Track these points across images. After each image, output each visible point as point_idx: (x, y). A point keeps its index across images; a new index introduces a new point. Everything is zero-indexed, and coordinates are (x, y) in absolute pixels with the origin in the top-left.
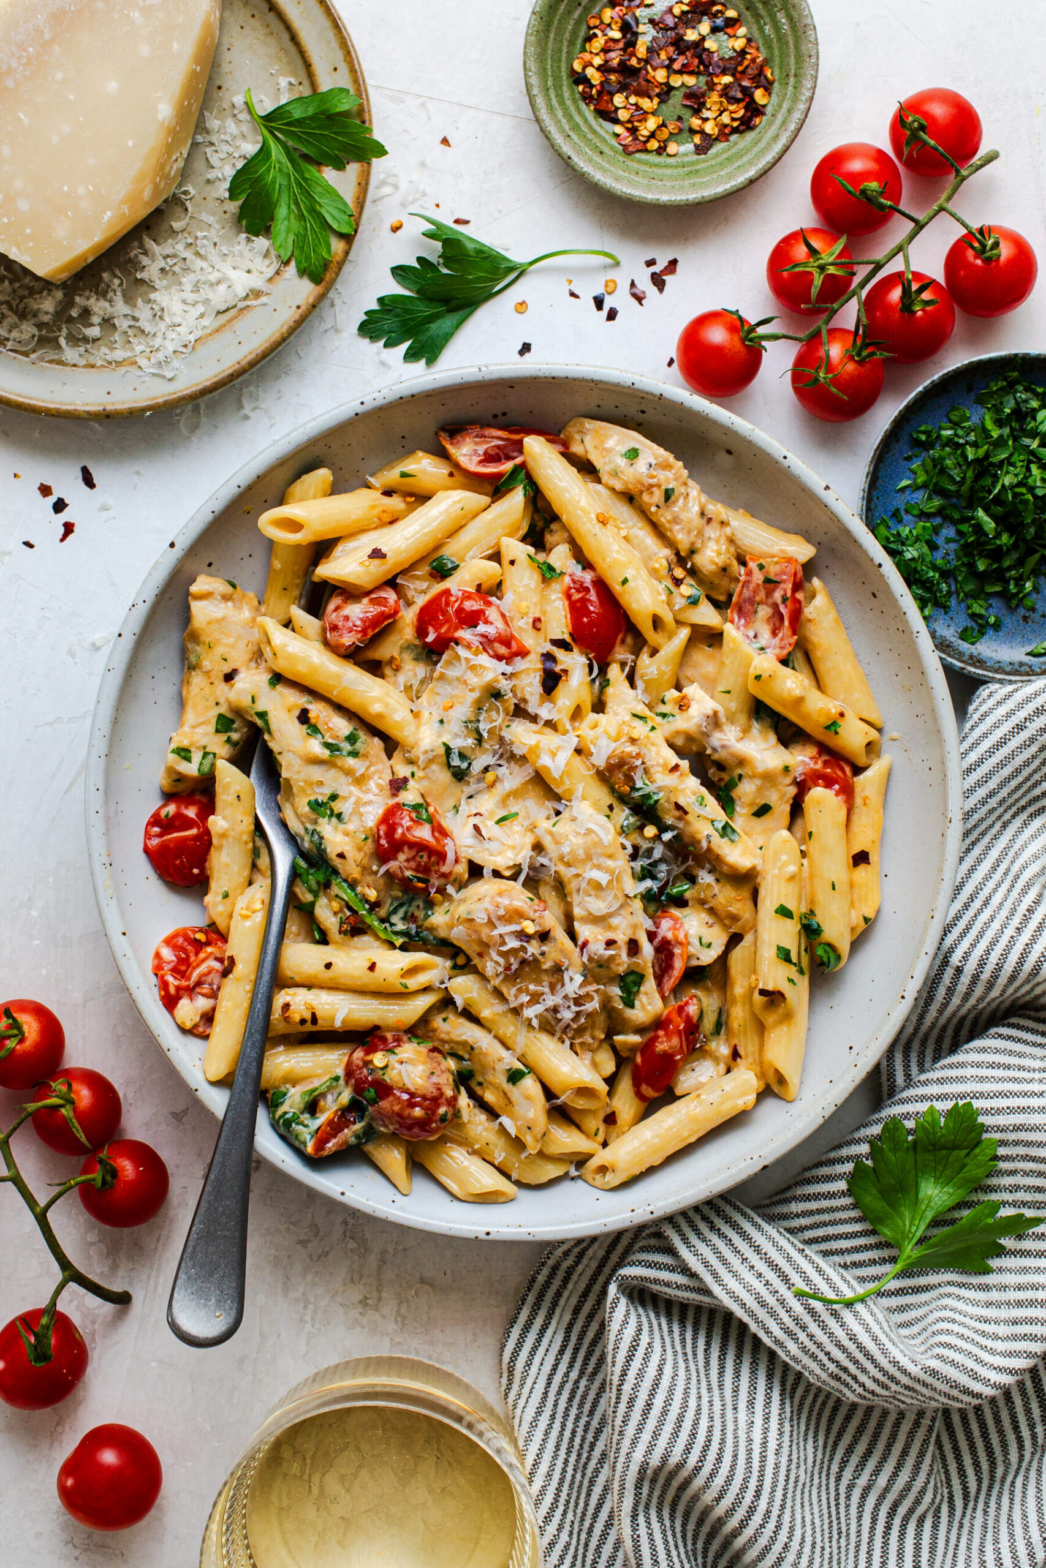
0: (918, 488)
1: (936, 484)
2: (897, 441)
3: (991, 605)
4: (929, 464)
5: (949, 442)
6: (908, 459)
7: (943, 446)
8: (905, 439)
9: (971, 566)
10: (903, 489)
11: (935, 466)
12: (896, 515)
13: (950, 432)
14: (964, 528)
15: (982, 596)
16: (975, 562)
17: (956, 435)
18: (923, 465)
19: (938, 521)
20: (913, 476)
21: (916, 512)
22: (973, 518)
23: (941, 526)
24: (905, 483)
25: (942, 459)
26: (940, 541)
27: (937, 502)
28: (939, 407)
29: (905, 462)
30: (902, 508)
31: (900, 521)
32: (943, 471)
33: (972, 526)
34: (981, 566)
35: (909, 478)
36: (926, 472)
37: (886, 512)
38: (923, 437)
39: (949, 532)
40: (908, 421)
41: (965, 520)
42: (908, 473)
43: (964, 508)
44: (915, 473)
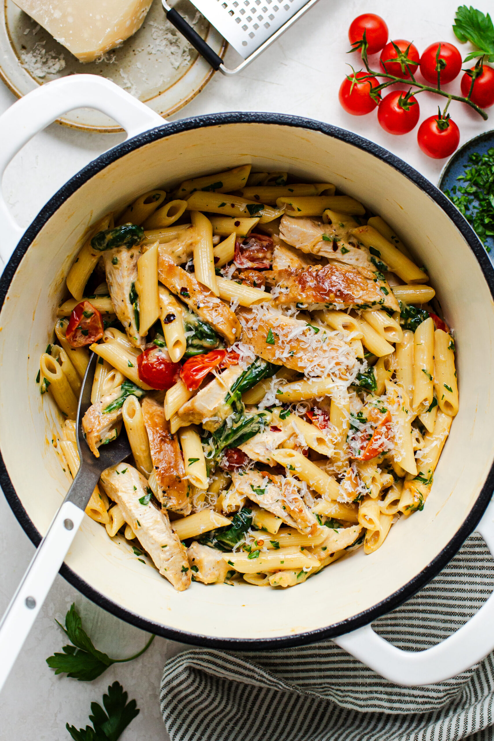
0: (466, 181)
1: (475, 180)
2: (462, 157)
3: (487, 241)
4: (474, 171)
5: (485, 163)
6: (465, 167)
7: (483, 164)
8: (466, 157)
9: (482, 220)
10: (459, 180)
11: (476, 173)
12: (454, 190)
13: (487, 159)
14: (483, 203)
15: (484, 236)
16: (484, 219)
17: (489, 161)
18: (471, 170)
19: (472, 197)
20: (465, 175)
21: (463, 191)
22: (488, 199)
23: (473, 200)
24: (461, 177)
25: (480, 170)
26: (471, 207)
27: (474, 189)
28: (485, 146)
29: (463, 168)
30: (457, 188)
31: (455, 193)
32: (480, 175)
33: (487, 203)
34: (487, 221)
35: (463, 175)
36: (472, 175)
37: (449, 188)
38: (474, 158)
39: (476, 203)
40: (469, 149)
41: (484, 200)
42: (463, 173)
43: (485, 194)
44: (467, 174)
